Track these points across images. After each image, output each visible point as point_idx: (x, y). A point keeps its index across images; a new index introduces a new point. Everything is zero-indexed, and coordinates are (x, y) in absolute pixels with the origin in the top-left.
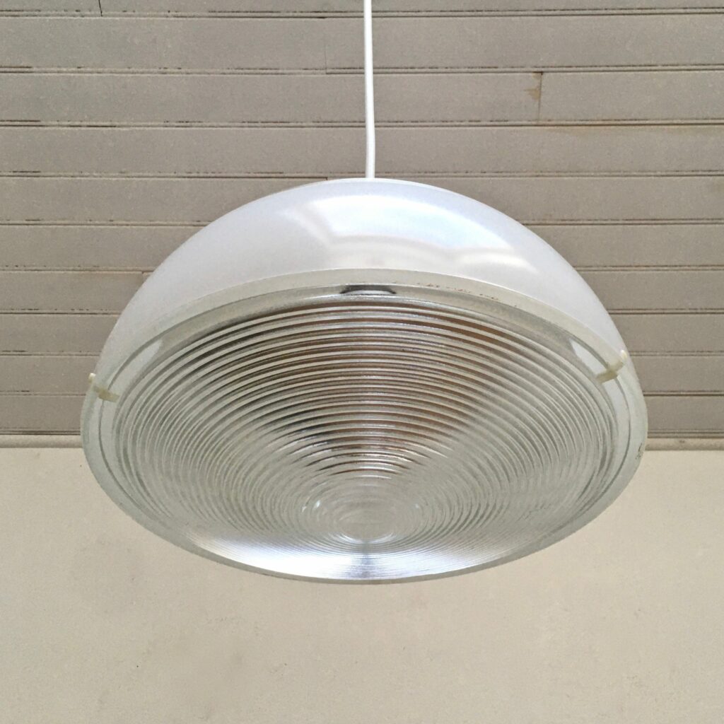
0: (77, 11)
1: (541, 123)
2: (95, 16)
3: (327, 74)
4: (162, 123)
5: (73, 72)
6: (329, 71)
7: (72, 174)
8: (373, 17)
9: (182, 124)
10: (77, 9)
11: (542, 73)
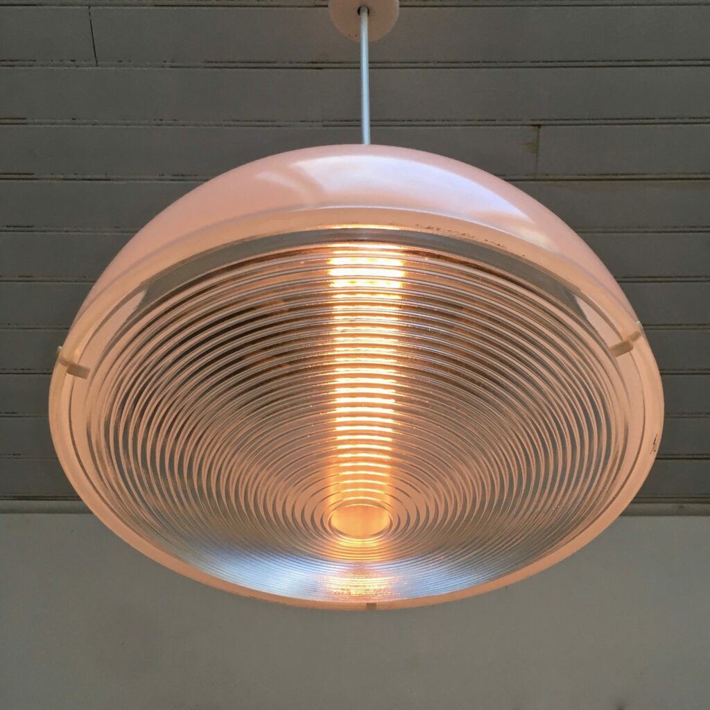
0: (72, 61)
1: (538, 177)
2: (91, 66)
3: (324, 126)
4: (157, 177)
5: (67, 124)
6: (325, 123)
7: (66, 229)
8: (370, 68)
9: (178, 178)
10: (73, 59)
11: (539, 126)
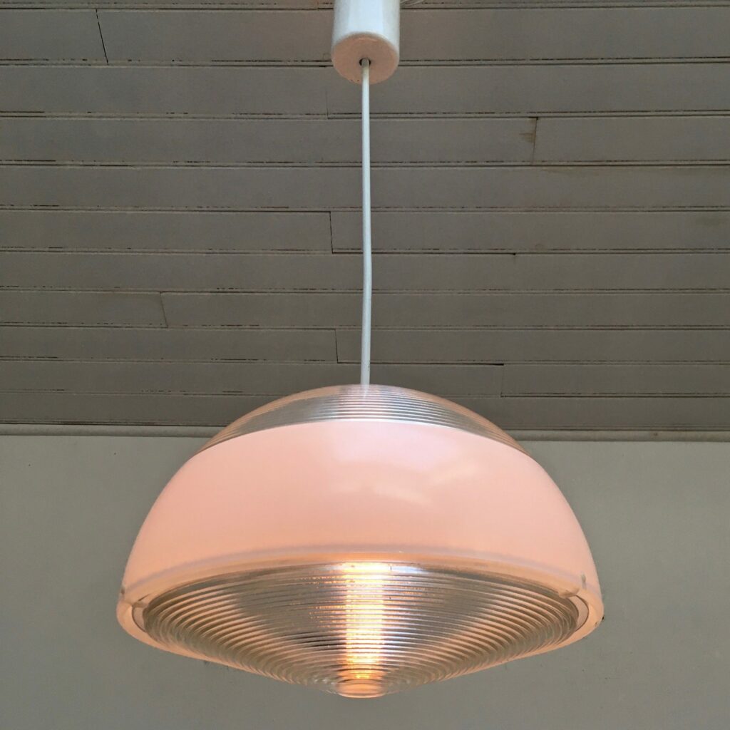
0: (84, 60)
2: (102, 64)
3: (329, 118)
4: (172, 163)
5: (83, 117)
7: (89, 208)
9: (191, 164)
11: (537, 118)
